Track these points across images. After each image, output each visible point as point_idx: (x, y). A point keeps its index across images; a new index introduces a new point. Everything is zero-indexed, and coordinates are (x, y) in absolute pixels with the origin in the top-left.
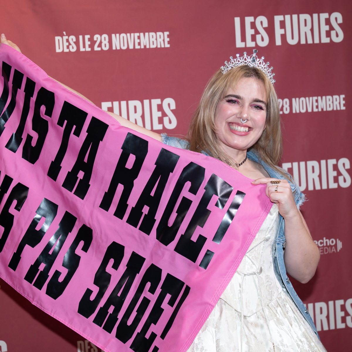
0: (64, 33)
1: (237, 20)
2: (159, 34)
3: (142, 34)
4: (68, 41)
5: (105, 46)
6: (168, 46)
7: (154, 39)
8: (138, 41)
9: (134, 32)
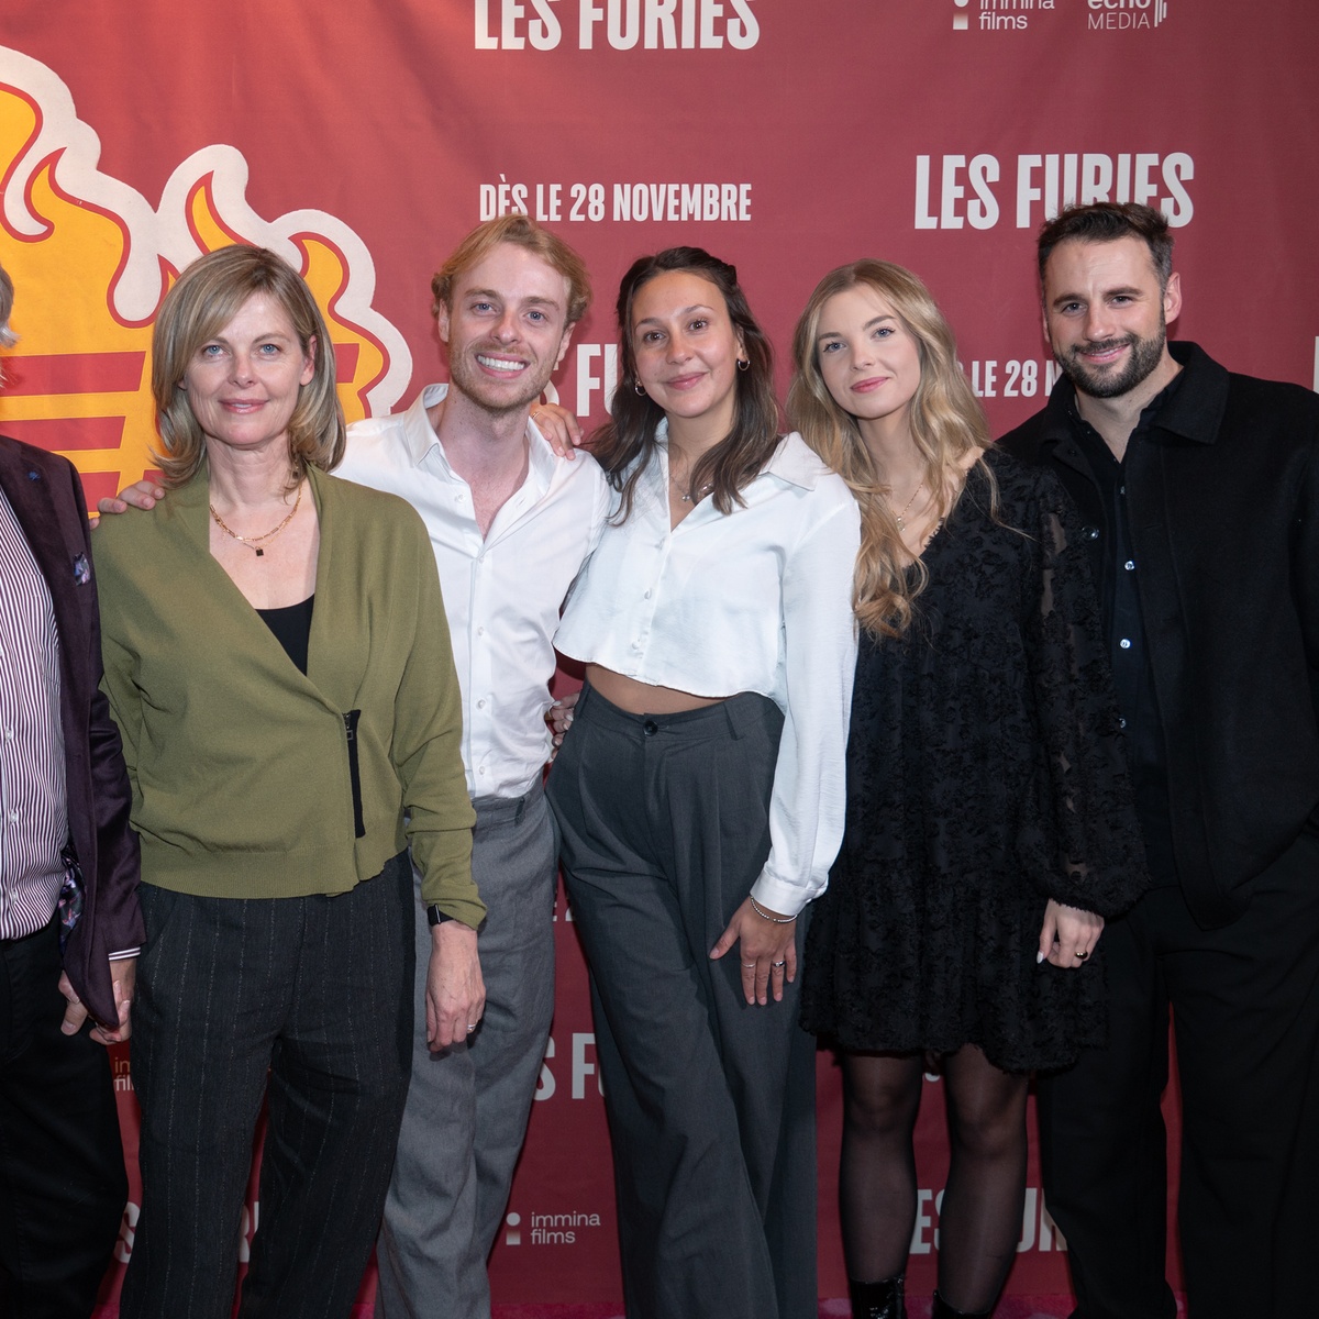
0: (502, 176)
1: (923, 163)
2: (726, 187)
3: (685, 187)
4: (508, 195)
5: (596, 213)
6: (748, 218)
7: (714, 201)
8: (677, 202)
9: (667, 182)
